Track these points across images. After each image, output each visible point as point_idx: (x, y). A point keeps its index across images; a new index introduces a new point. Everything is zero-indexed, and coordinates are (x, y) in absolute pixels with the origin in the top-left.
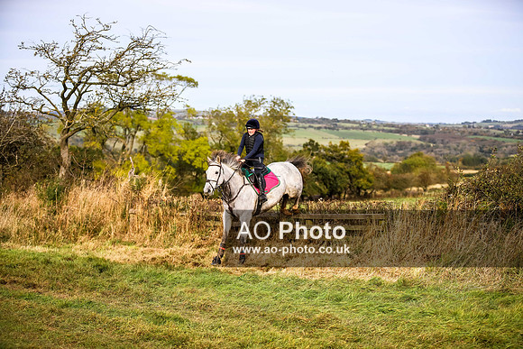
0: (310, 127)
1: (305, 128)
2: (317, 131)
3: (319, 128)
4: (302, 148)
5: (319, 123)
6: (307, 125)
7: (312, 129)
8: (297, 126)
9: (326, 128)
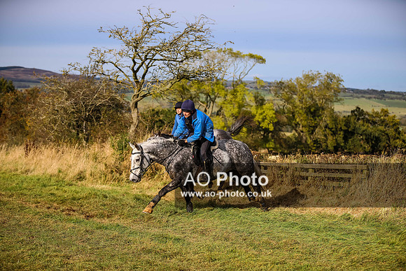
0: (363, 97)
1: (358, 98)
2: (368, 100)
3: (370, 98)
4: (350, 114)
5: (370, 94)
6: (360, 95)
7: (364, 99)
8: (352, 96)
9: (375, 98)
